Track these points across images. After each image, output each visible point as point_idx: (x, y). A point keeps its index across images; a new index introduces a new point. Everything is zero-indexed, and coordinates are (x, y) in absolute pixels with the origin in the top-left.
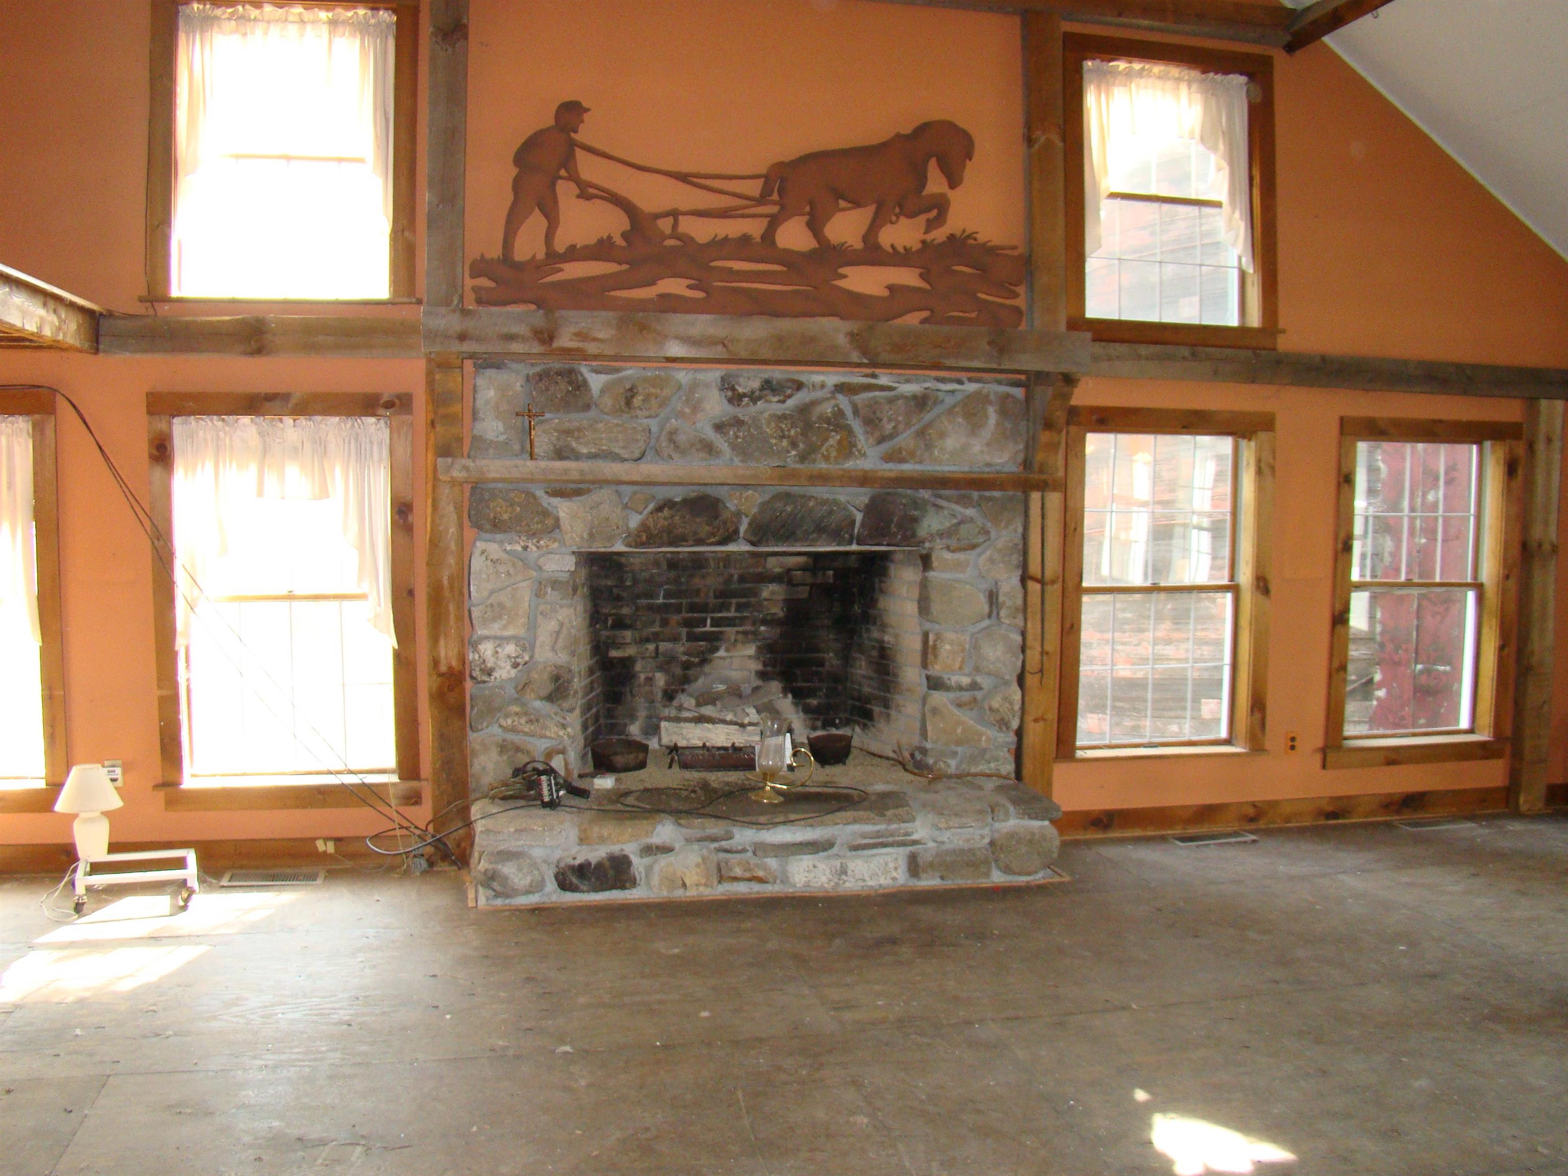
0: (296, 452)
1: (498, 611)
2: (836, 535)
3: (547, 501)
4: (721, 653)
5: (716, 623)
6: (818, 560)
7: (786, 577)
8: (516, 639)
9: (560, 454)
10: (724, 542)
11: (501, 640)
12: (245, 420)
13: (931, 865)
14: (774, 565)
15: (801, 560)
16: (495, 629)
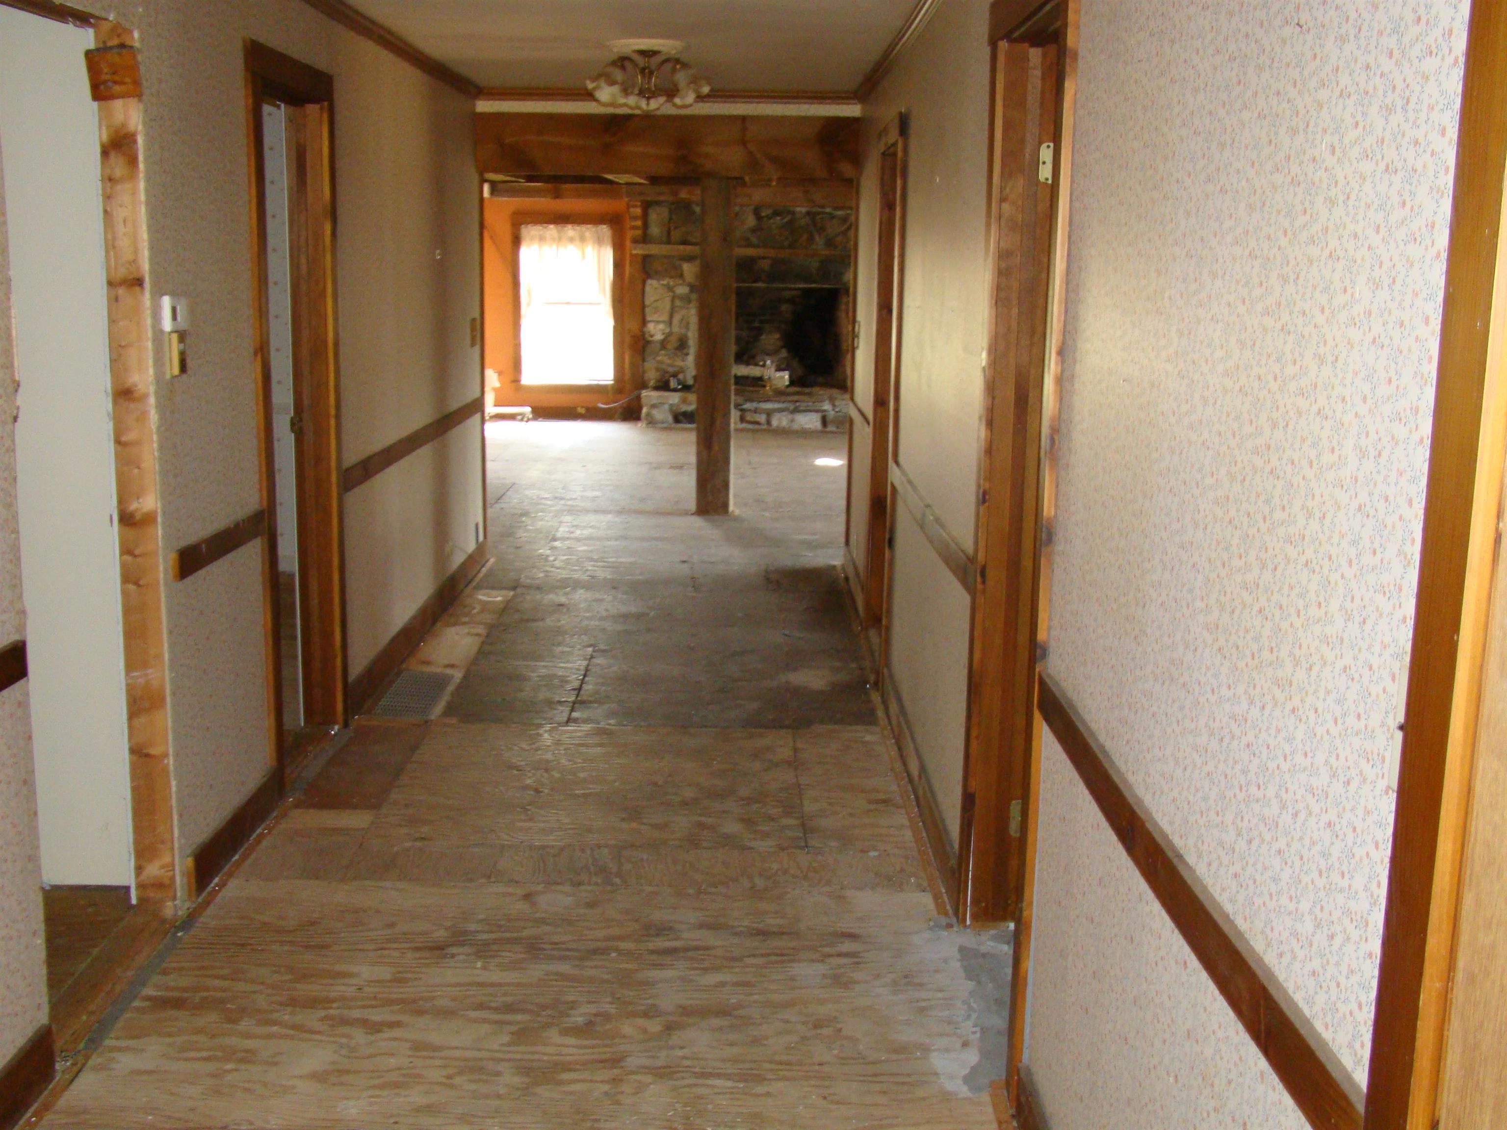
0: (571, 240)
1: (656, 310)
2: (805, 280)
3: (678, 263)
4: (763, 337)
5: (761, 322)
6: (807, 292)
7: (791, 301)
8: (663, 322)
9: (684, 242)
10: (755, 281)
11: (658, 322)
12: (552, 226)
13: (832, 421)
14: (786, 294)
15: (799, 293)
16: (655, 317)
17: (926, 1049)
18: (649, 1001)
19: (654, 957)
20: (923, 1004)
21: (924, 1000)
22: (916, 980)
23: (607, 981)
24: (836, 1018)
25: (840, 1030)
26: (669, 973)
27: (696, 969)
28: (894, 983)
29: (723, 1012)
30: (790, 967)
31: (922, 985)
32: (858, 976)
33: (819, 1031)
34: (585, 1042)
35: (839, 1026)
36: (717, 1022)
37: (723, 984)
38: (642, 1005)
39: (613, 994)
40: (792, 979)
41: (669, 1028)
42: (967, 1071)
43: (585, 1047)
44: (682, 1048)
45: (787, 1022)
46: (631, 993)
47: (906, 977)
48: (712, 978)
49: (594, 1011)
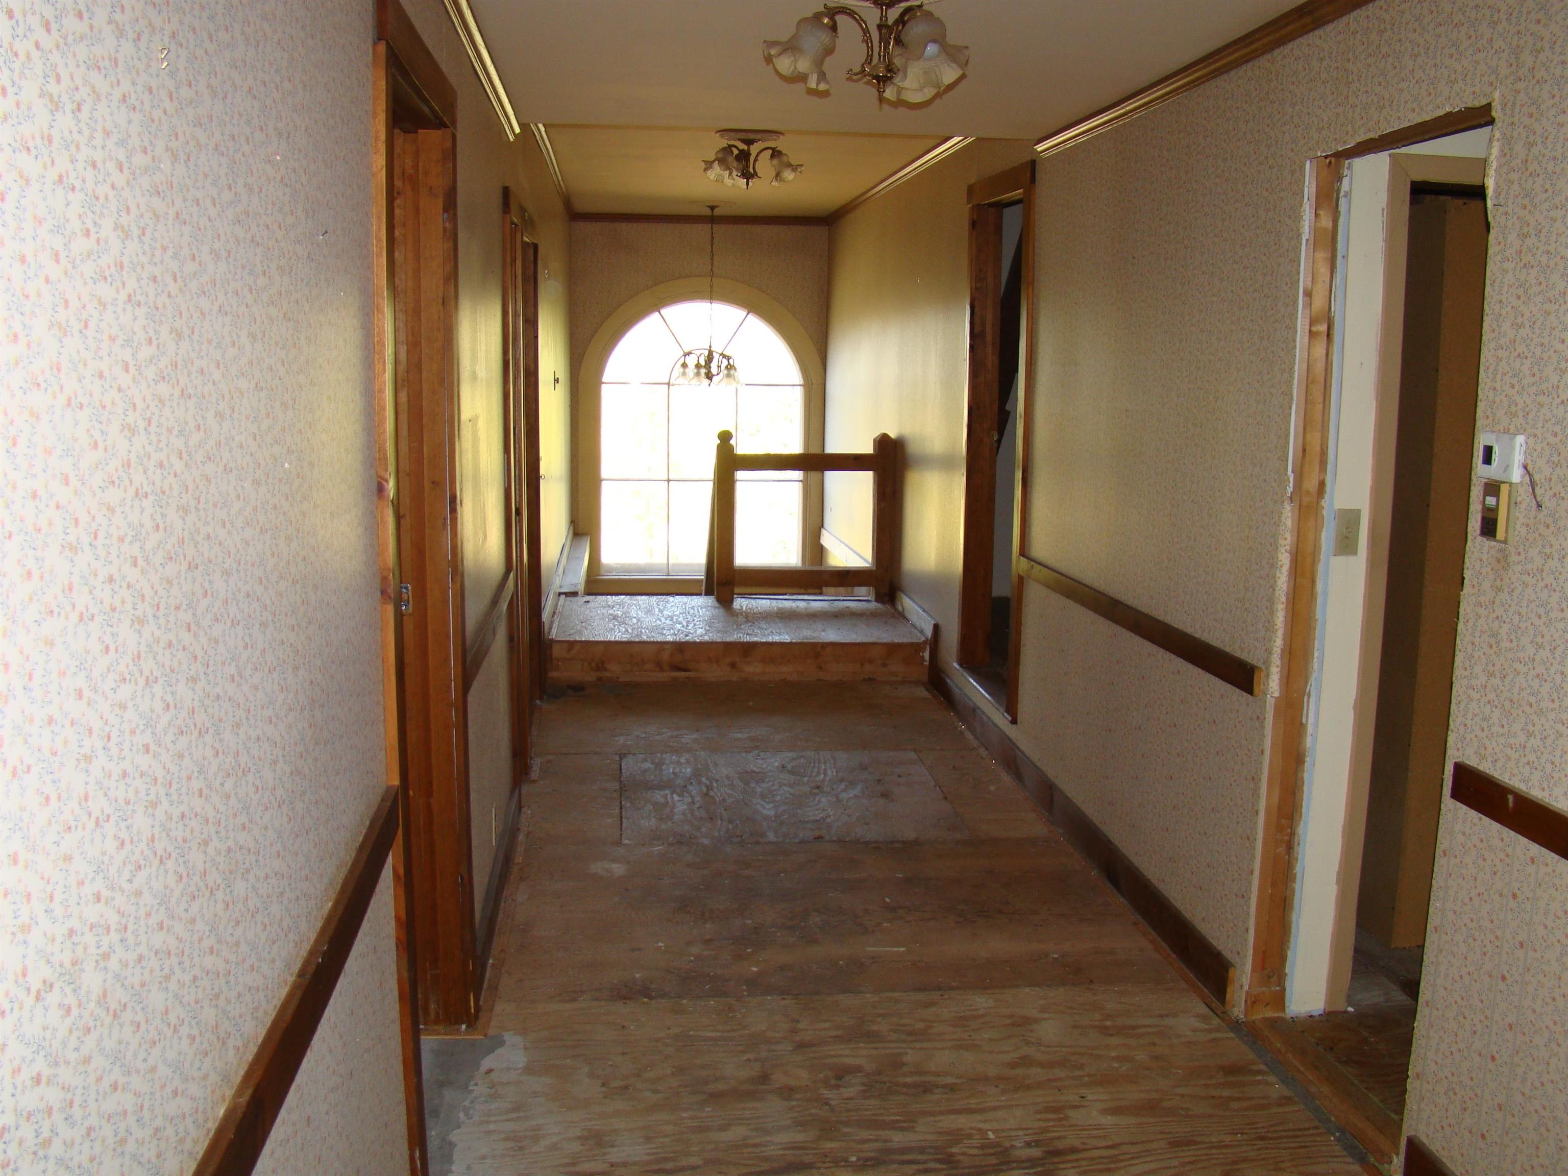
17: (529, 1070)
18: (794, 1103)
19: (807, 1159)
20: (514, 1115)
21: (512, 1120)
22: (510, 1144)
23: (847, 1123)
24: (605, 1097)
25: (603, 1085)
26: (784, 1138)
27: (755, 1145)
28: (536, 1139)
29: (715, 1097)
30: (648, 1154)
31: (507, 1139)
32: (576, 1147)
33: (623, 1083)
34: (835, 1060)
35: (604, 1089)
36: (721, 1086)
37: (723, 1128)
38: (798, 1100)
39: (832, 1110)
40: (648, 1139)
41: (764, 1078)
42: (499, 1051)
43: (835, 1056)
44: (749, 1060)
45: (656, 1091)
46: (813, 1111)
47: (521, 1148)
48: (736, 1133)
49: (842, 1090)
